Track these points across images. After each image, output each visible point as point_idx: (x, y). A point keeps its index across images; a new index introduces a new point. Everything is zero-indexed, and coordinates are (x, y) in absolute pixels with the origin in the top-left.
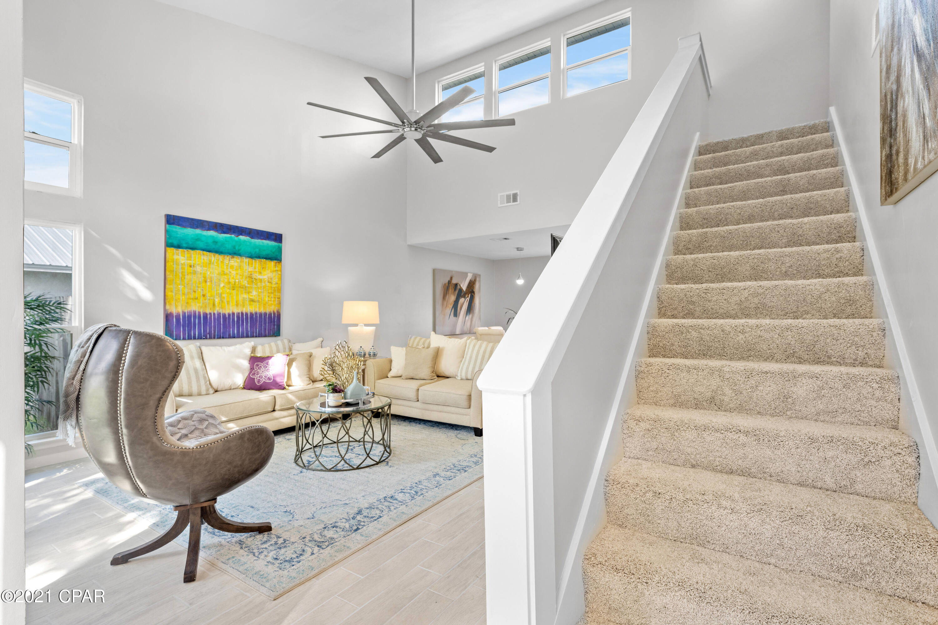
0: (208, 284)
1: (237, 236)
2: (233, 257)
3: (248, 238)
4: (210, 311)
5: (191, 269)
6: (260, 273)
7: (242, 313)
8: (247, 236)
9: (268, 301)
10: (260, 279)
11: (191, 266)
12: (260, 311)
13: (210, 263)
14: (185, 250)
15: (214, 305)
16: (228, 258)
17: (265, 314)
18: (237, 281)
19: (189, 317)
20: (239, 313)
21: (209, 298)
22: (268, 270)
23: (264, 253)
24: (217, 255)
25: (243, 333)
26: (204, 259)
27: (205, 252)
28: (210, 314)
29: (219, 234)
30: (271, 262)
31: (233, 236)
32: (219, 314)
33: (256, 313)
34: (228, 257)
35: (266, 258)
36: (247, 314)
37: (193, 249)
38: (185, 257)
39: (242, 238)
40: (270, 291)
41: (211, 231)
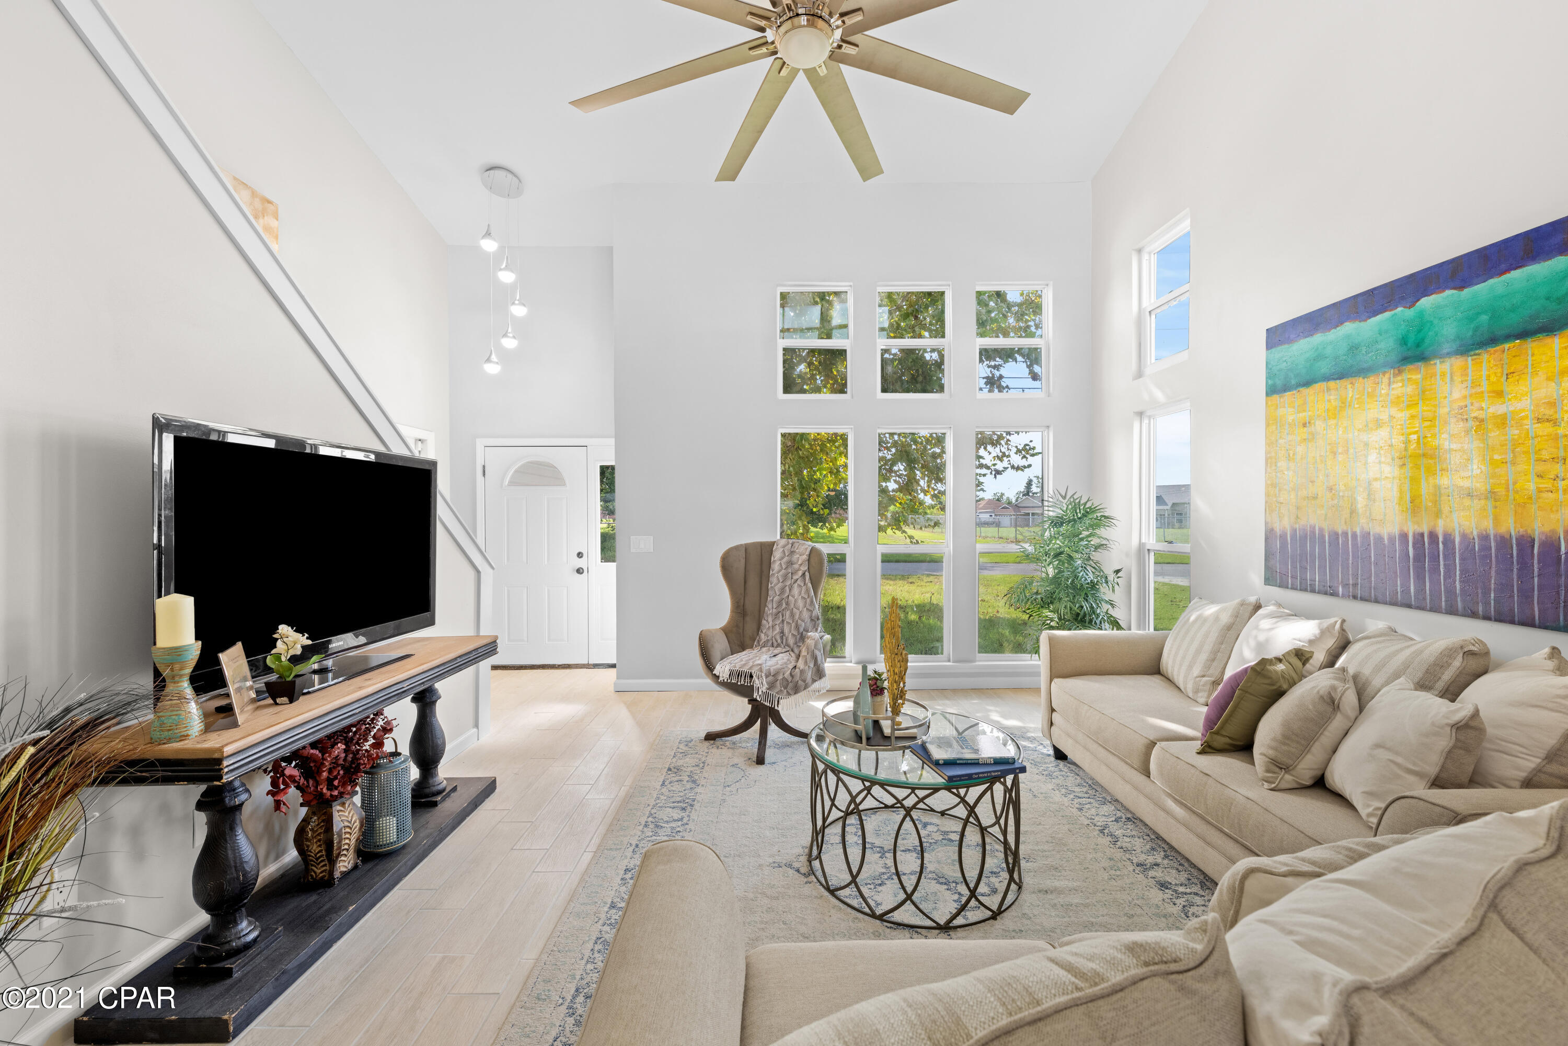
0: (1340, 458)
1: (1412, 305)
2: (1400, 372)
3: (1448, 292)
4: (1345, 528)
5: (1305, 429)
6: (1500, 394)
7: (1433, 536)
8: (1444, 291)
9: (1540, 491)
10: (1495, 417)
11: (1304, 425)
12: (1502, 530)
13: (1344, 404)
14: (1294, 392)
15: (1353, 512)
16: (1385, 380)
17: (1526, 543)
18: (1414, 437)
19: (1304, 538)
20: (1422, 535)
21: (1341, 494)
22: (1535, 373)
23: (1514, 320)
24: (1359, 382)
25: (1435, 594)
26: (1329, 401)
27: (1332, 384)
28: (1345, 534)
29: (1362, 324)
30: (1548, 340)
31: (1400, 309)
32: (1366, 535)
33: (1484, 537)
34: (1387, 376)
35: (1524, 334)
36: (1448, 540)
37: (1307, 384)
38: (1294, 407)
39: (1426, 302)
40: (1545, 455)
41: (1347, 324)
